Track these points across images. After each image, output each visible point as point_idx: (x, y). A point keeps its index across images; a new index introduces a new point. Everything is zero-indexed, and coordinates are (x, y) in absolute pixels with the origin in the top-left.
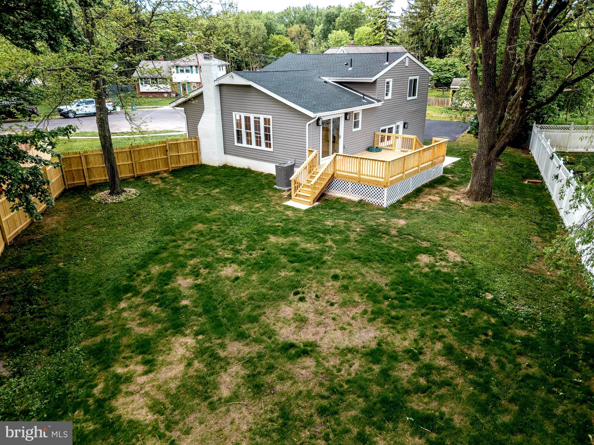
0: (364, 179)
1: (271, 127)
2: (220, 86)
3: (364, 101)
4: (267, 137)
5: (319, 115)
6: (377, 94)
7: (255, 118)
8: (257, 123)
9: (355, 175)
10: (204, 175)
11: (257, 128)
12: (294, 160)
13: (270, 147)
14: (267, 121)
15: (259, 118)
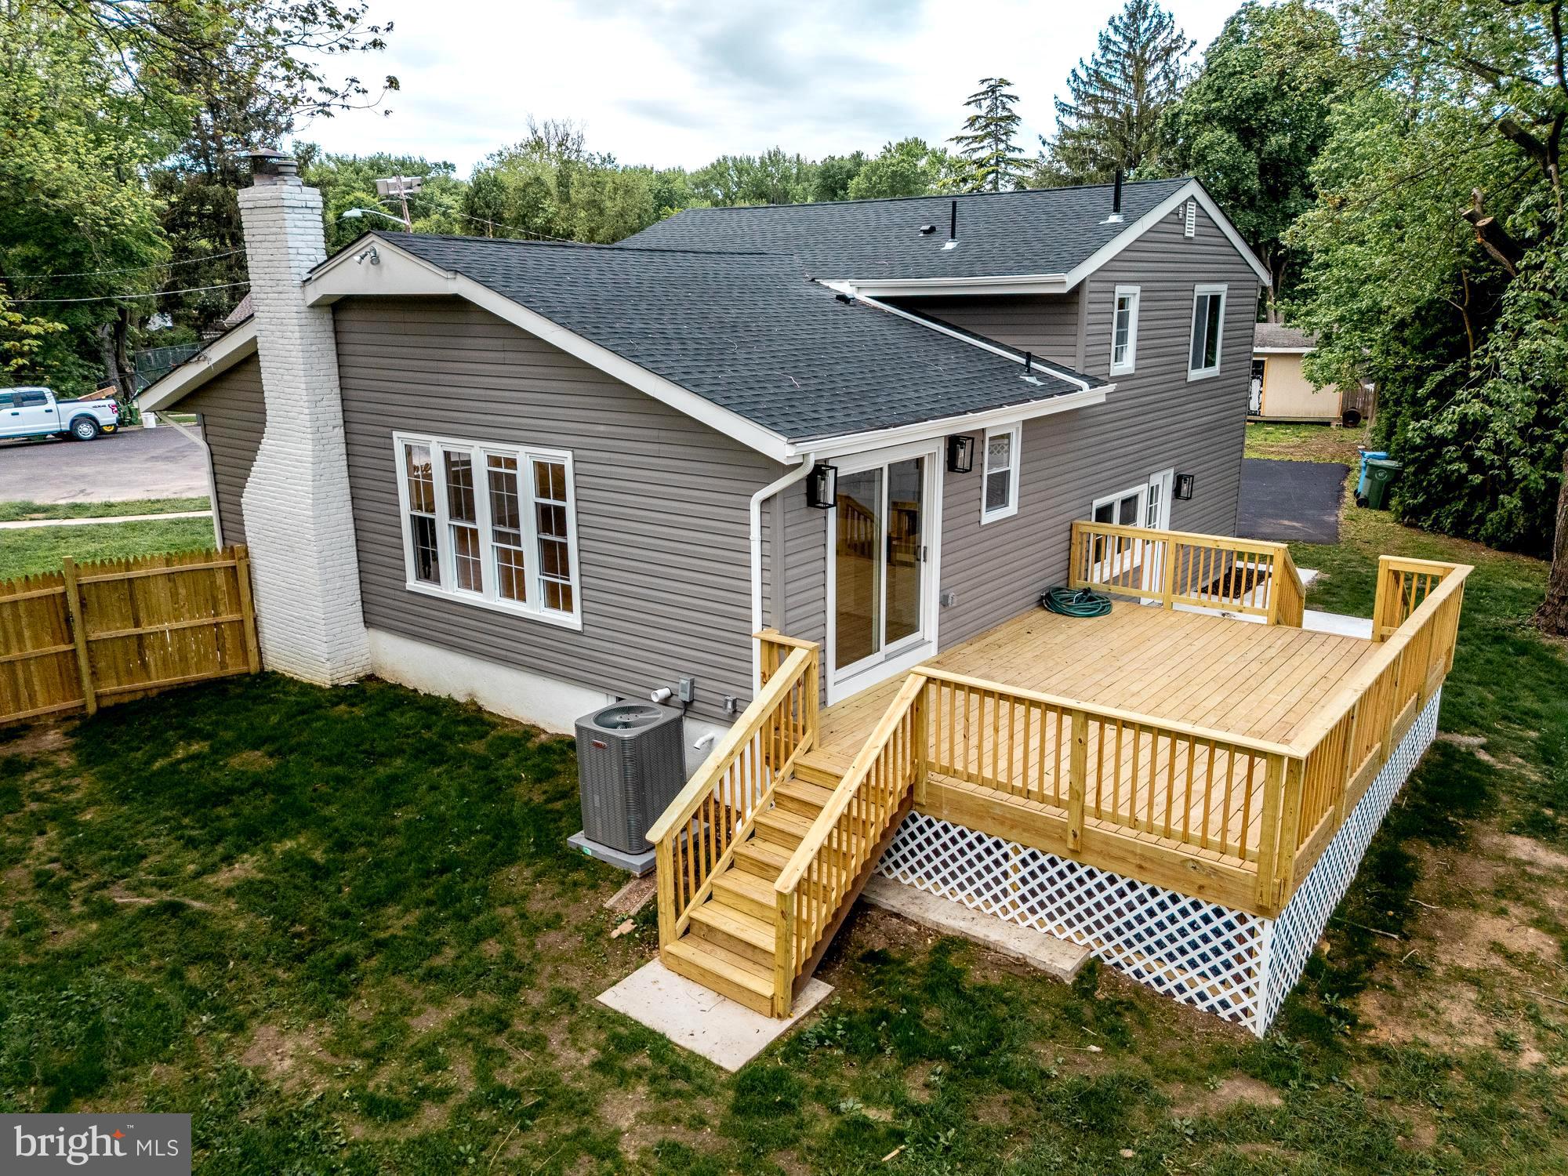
0: (1107, 840)
1: (570, 506)
2: (339, 308)
3: (1032, 380)
4: (554, 558)
5: (817, 449)
6: (1080, 350)
7: (495, 461)
8: (503, 484)
9: (1050, 811)
10: (231, 748)
11: (506, 513)
12: (685, 681)
13: (568, 607)
14: (550, 479)
15: (512, 463)
